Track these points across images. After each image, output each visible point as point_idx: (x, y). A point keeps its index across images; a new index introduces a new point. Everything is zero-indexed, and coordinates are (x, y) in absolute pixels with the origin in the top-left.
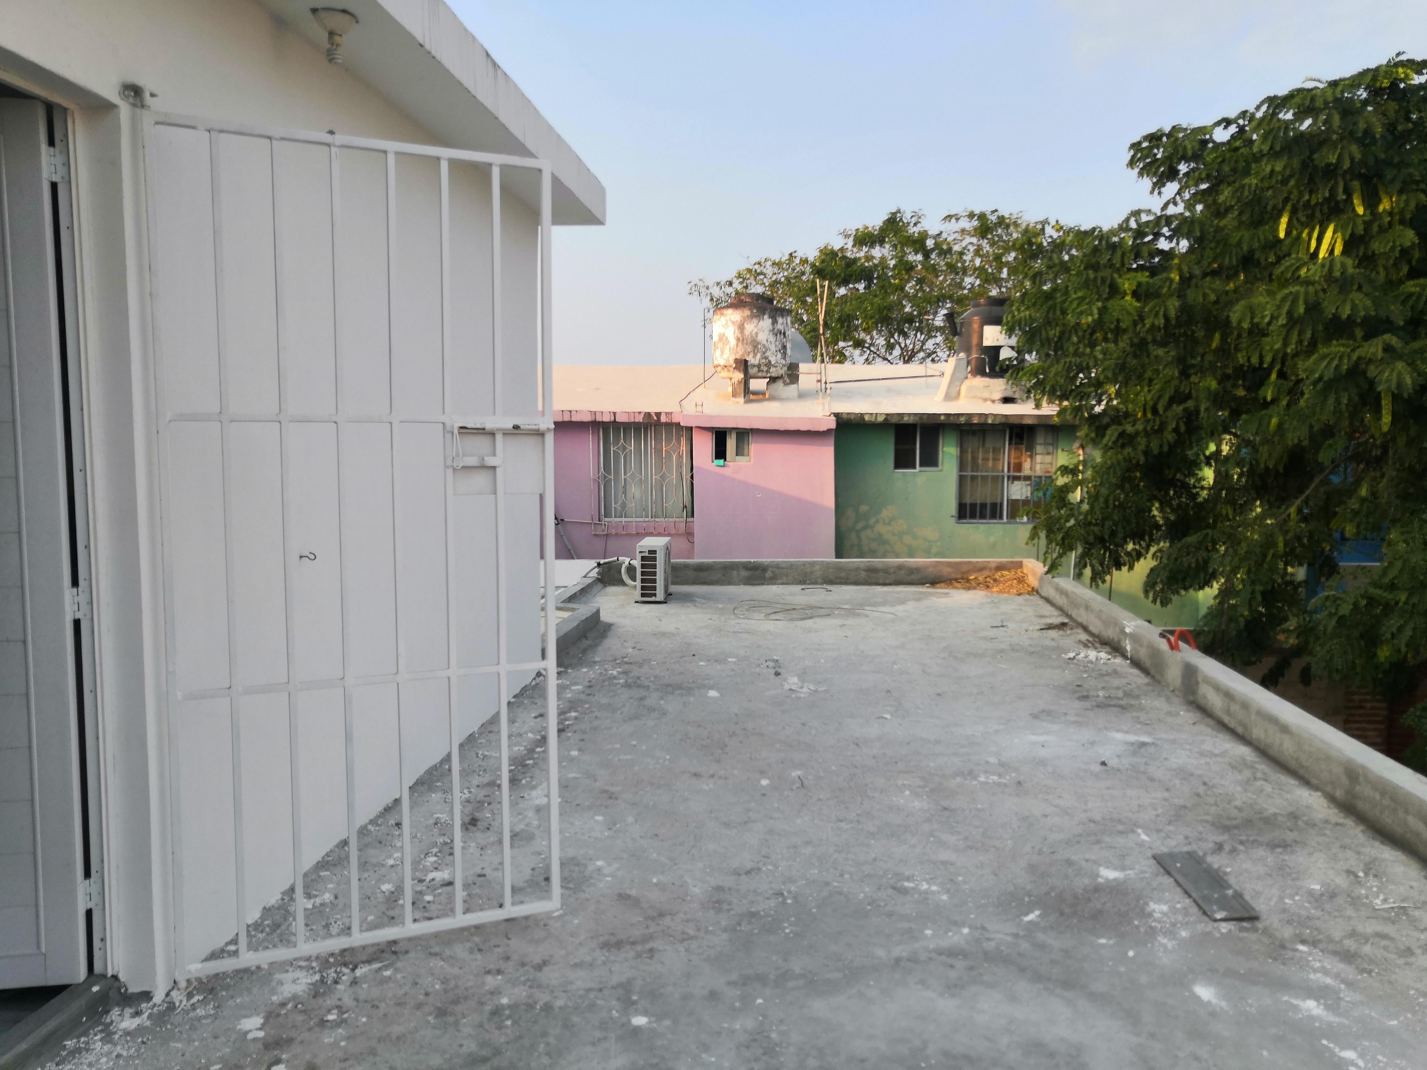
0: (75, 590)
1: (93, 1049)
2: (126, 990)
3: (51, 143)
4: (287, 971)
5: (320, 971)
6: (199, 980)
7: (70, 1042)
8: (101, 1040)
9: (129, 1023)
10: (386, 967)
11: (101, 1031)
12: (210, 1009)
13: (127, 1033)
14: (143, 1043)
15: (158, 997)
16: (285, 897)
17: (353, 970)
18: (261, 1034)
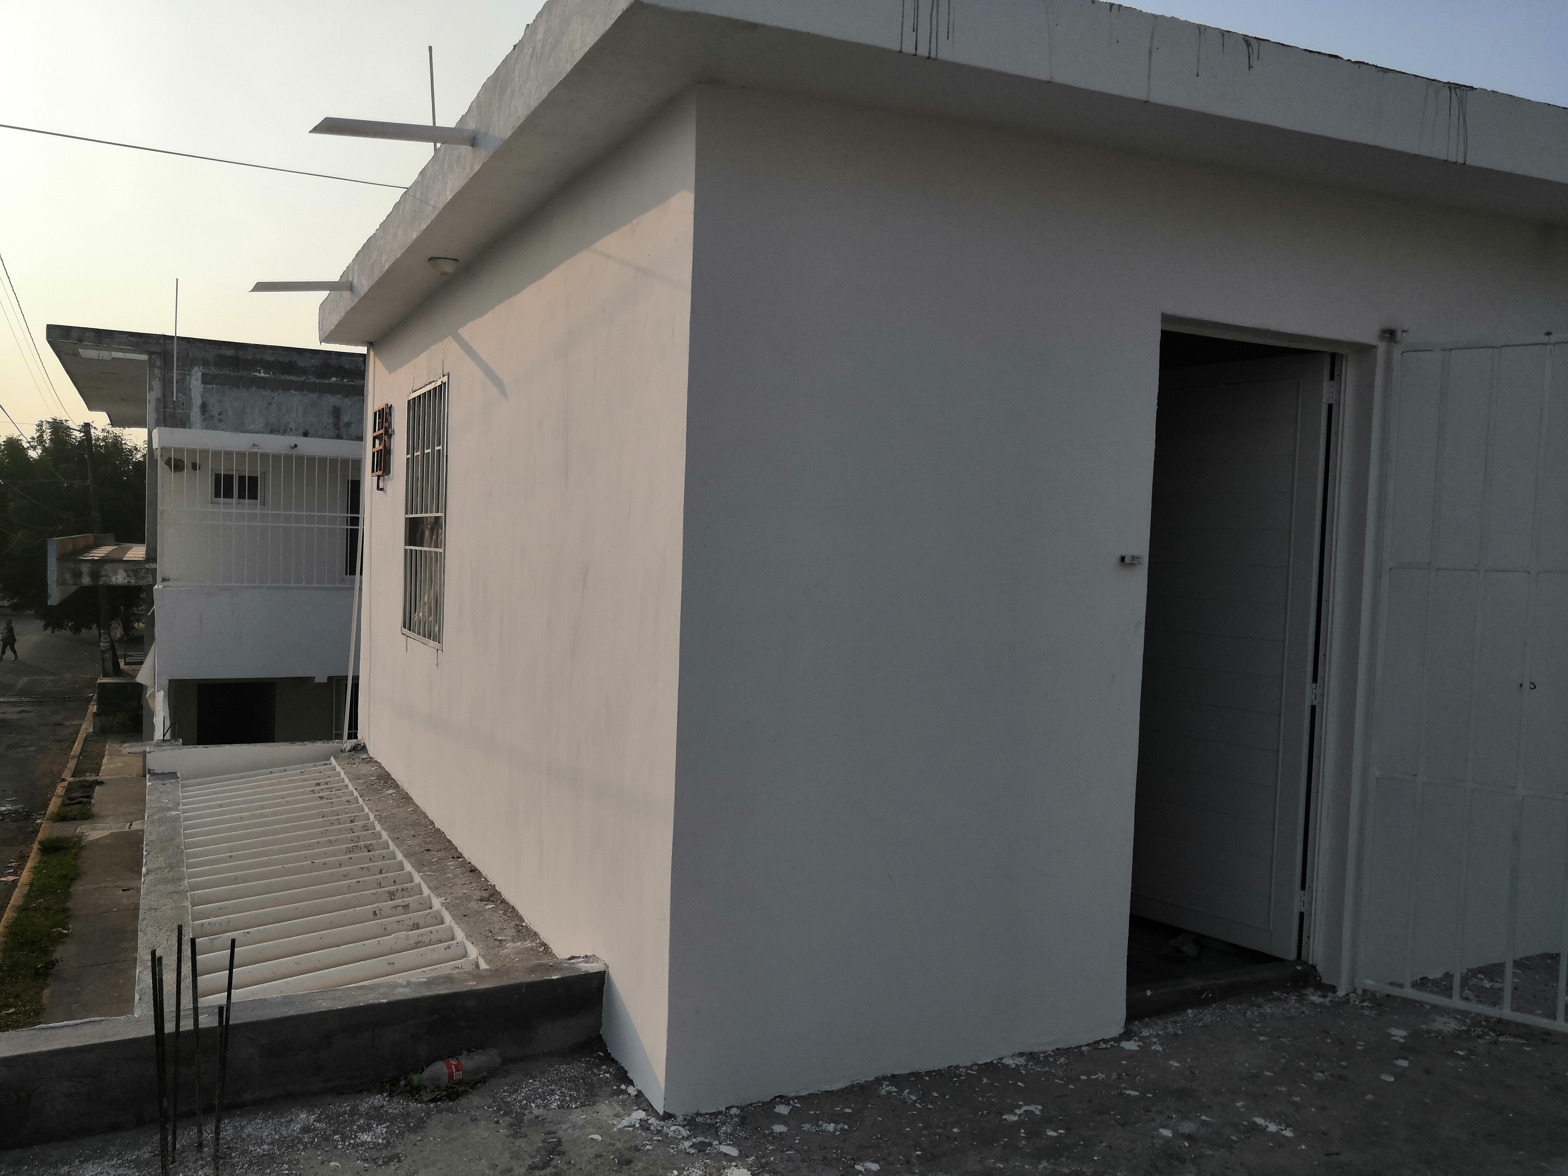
0: (1315, 685)
1: (1289, 1003)
2: (1321, 979)
3: (1332, 378)
4: (1443, 1016)
5: (1470, 1026)
6: (1373, 994)
7: (1276, 993)
8: (1295, 1000)
9: (1315, 998)
10: (1528, 1045)
11: (1297, 996)
12: (1373, 1014)
13: (1313, 1003)
14: (1321, 1012)
15: (1341, 993)
16: (1470, 973)
17: (1498, 1036)
18: (1402, 1040)
